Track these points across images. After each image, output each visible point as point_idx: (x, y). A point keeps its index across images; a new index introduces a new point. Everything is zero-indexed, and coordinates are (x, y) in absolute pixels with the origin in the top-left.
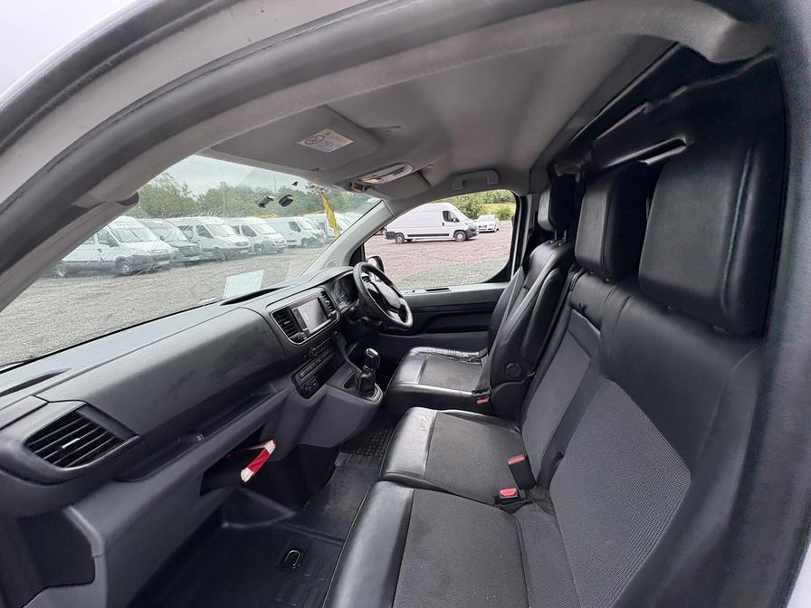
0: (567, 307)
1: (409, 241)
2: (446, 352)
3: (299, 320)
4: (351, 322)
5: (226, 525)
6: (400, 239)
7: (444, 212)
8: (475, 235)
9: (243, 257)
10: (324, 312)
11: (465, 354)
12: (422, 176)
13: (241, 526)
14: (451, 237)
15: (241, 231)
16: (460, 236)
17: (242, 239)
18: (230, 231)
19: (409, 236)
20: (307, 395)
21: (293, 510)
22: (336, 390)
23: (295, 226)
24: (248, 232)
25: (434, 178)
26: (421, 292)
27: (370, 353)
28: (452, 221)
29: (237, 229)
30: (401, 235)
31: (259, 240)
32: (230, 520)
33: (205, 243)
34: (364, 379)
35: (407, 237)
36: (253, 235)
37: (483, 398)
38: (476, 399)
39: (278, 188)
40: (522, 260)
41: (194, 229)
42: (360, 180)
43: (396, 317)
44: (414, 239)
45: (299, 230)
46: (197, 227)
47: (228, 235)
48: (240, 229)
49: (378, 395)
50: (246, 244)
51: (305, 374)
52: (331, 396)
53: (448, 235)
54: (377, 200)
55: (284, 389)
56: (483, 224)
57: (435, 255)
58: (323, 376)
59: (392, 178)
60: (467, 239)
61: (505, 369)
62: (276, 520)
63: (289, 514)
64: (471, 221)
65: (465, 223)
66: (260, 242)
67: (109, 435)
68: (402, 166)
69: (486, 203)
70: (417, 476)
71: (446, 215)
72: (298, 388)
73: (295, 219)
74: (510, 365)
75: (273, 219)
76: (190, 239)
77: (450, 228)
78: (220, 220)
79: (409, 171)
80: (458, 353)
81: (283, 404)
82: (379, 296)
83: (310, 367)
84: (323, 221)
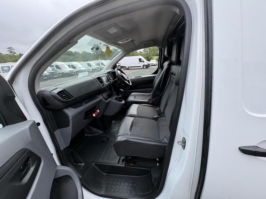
0: (170, 74)
1: (128, 69)
2: (141, 94)
3: (103, 80)
4: (115, 84)
5: (86, 135)
6: (125, 68)
7: (139, 59)
8: (150, 66)
9: (72, 75)
10: (108, 80)
11: (147, 94)
12: (133, 43)
13: (90, 135)
14: (142, 67)
15: (71, 67)
16: (145, 67)
17: (72, 69)
18: (67, 67)
19: (128, 67)
20: (106, 100)
21: (102, 131)
22: (113, 99)
23: (89, 65)
24: (73, 67)
25: (136, 43)
26: (133, 78)
27: (121, 90)
28: (142, 62)
29: (69, 66)
30: (125, 67)
31: (77, 70)
32: (87, 134)
33: (59, 71)
34: (120, 97)
35: (127, 68)
36: (75, 68)
37: (151, 101)
38: (149, 102)
39: (82, 51)
40: (161, 66)
41: (54, 66)
42: (118, 42)
43: (127, 82)
44: (130, 68)
45: (91, 66)
46: (55, 65)
47: (66, 68)
48: (71, 66)
49: (123, 102)
50: (73, 71)
51: (105, 95)
52: (112, 101)
53: (141, 66)
54: (121, 50)
55: (100, 97)
56: (152, 63)
57: (137, 73)
58: (110, 96)
59: (126, 42)
60: (147, 68)
61: (156, 93)
62: (98, 134)
63: (102, 132)
64: (148, 62)
65: (146, 62)
66: (78, 70)
67: (69, 97)
68: (128, 38)
69: (153, 56)
70: (135, 115)
71: (140, 60)
72: (104, 97)
73: (89, 62)
74: (157, 92)
75: (81, 62)
76: (53, 70)
77: (141, 64)
78: (63, 63)
79: (130, 40)
80: (144, 94)
81: (101, 101)
82: (123, 76)
83: (106, 93)
84: (99, 63)
